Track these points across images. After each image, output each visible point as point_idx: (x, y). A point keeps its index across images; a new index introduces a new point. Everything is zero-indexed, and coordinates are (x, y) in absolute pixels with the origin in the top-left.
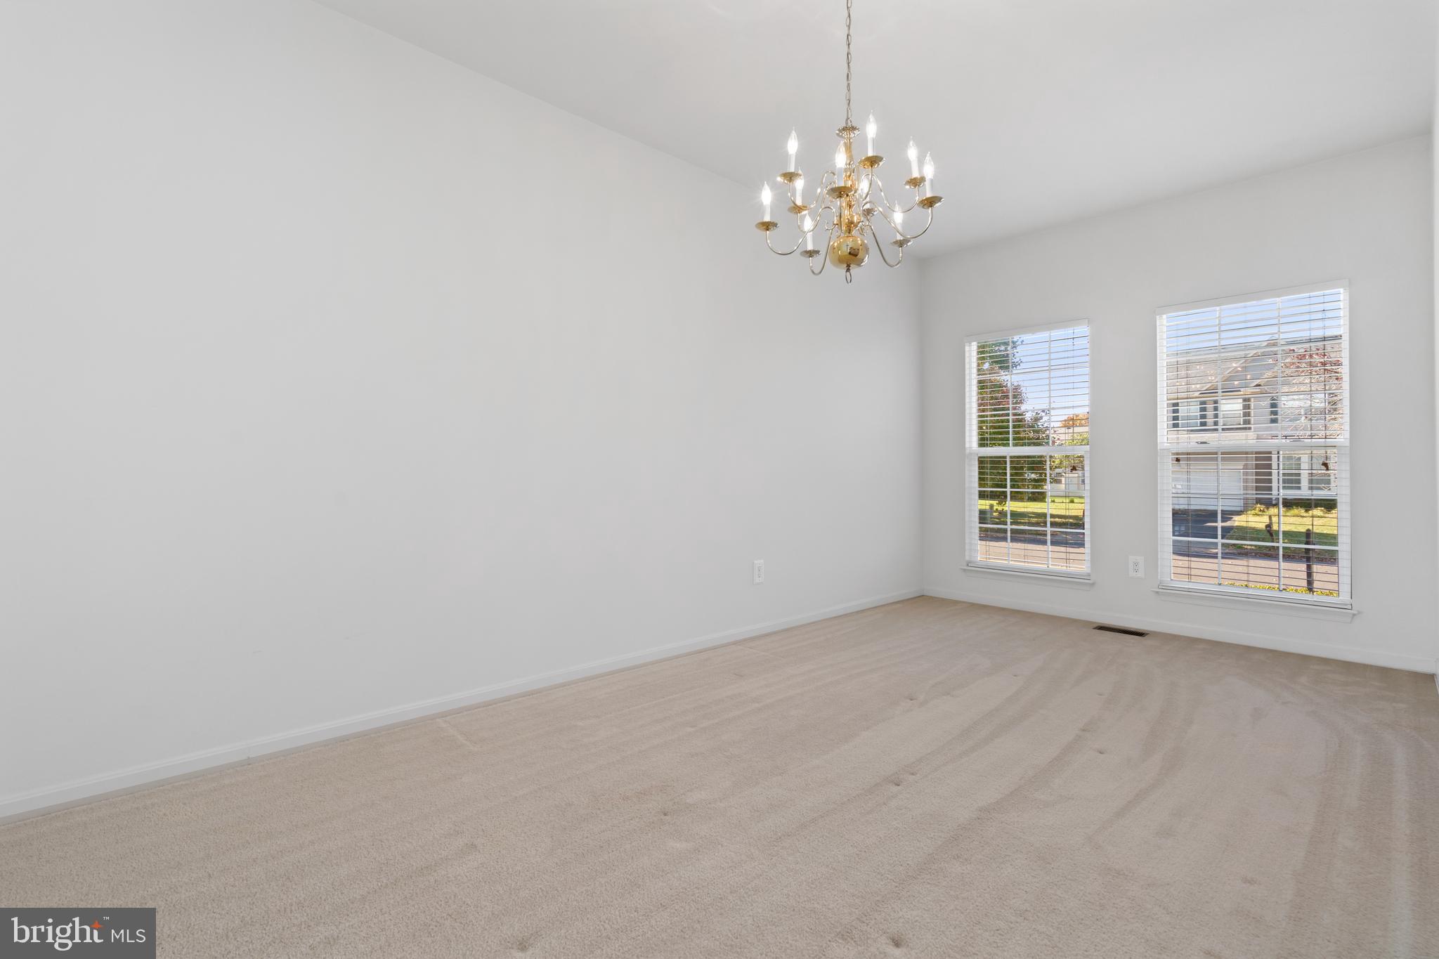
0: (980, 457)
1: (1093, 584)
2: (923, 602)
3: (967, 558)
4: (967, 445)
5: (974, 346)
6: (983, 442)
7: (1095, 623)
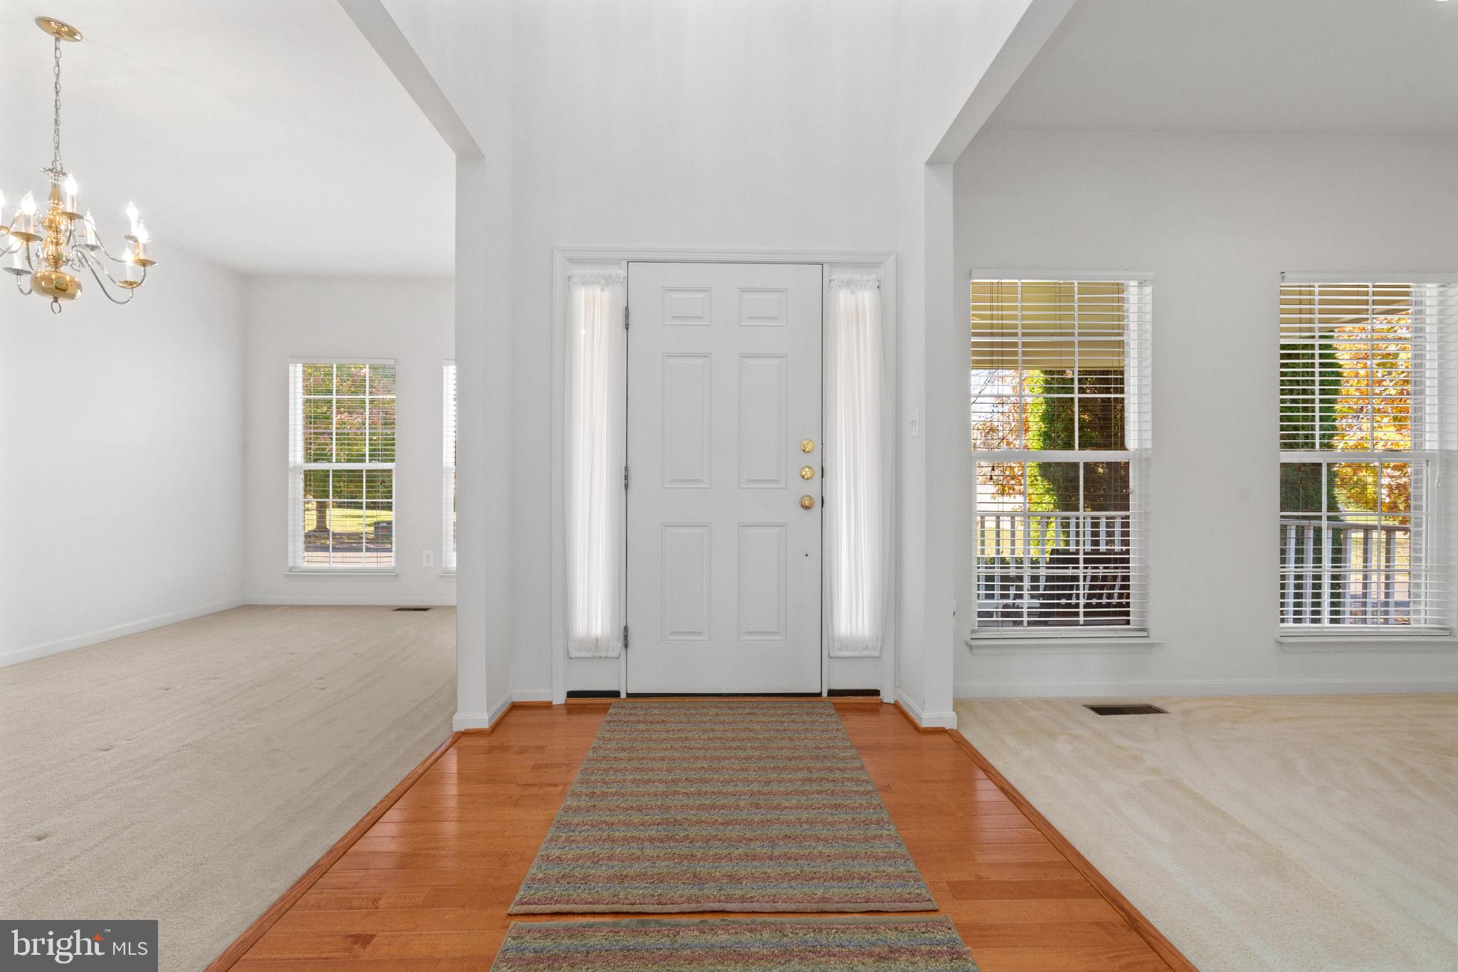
0: (305, 471)
1: (397, 576)
2: (245, 609)
3: (290, 564)
4: (291, 459)
5: (300, 367)
6: (308, 458)
7: (395, 606)
